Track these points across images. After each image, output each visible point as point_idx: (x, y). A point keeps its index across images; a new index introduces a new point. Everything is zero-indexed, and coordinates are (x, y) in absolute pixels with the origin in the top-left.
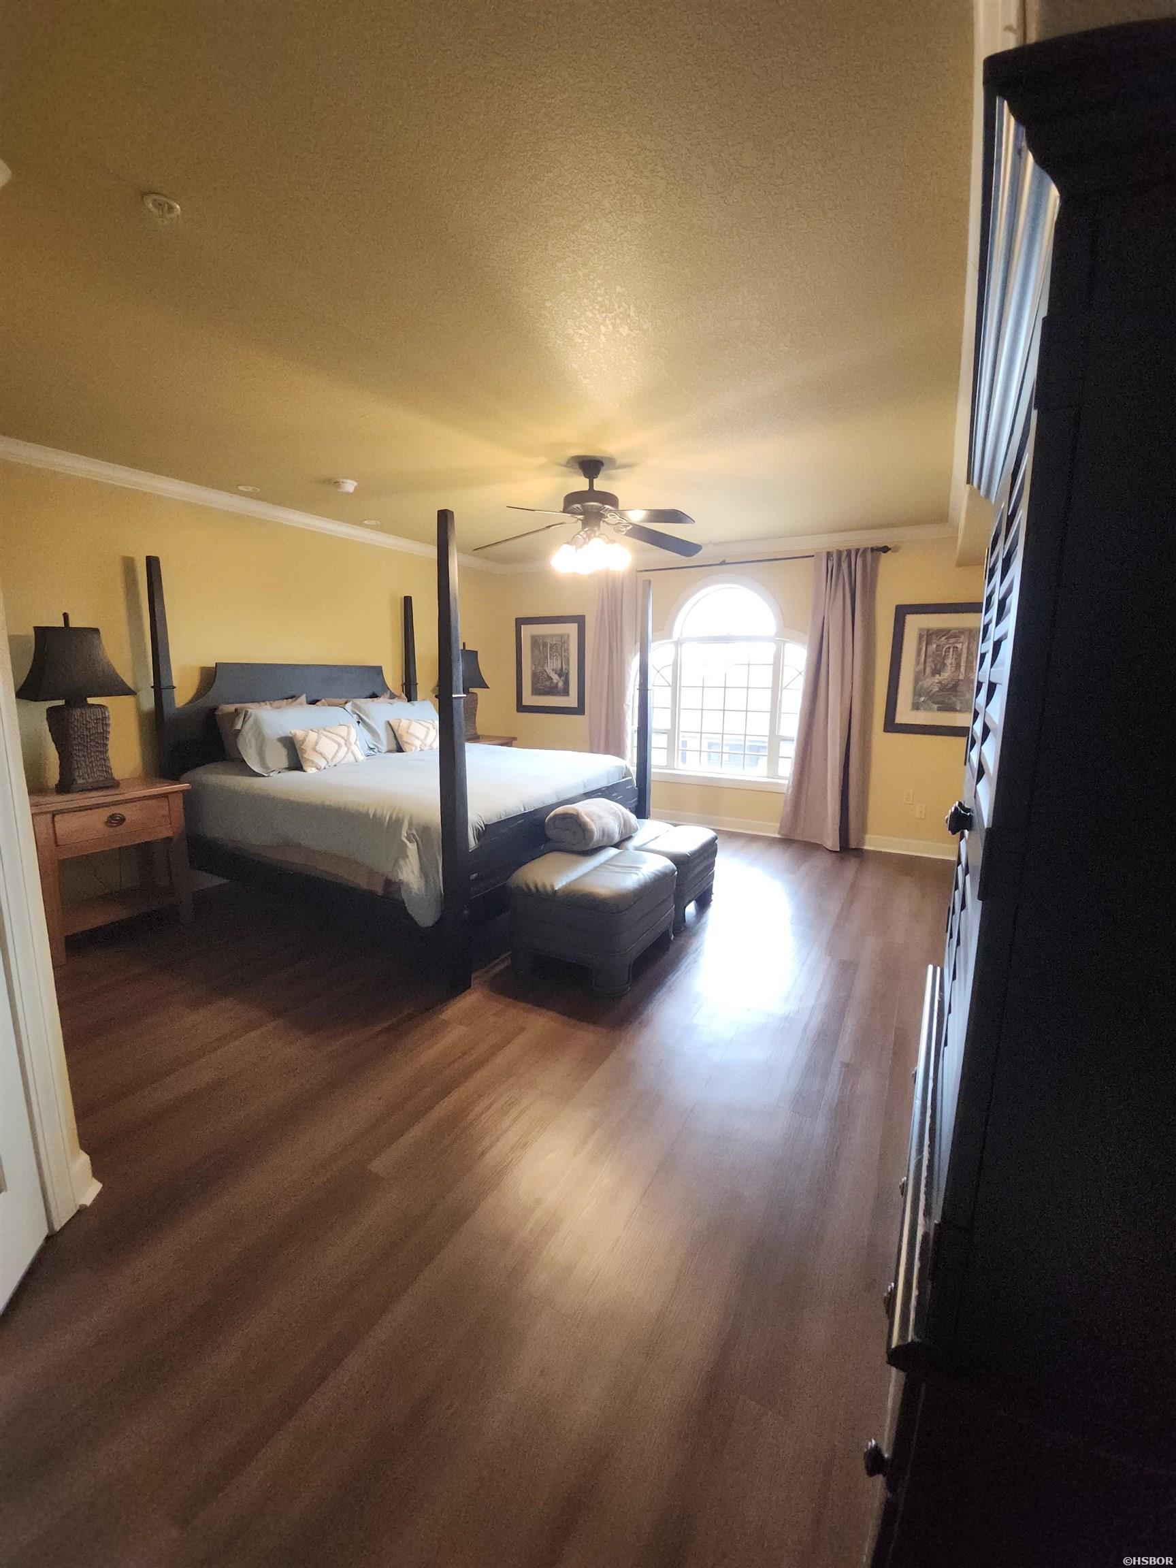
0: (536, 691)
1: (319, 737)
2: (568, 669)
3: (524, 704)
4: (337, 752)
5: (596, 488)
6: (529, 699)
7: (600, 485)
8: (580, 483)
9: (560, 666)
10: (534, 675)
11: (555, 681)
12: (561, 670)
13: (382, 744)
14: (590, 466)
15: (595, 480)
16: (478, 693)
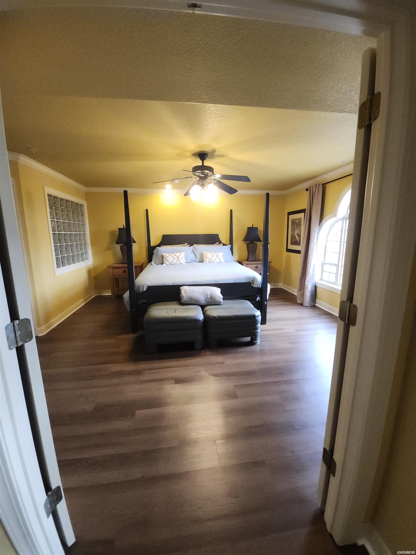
0: (292, 243)
1: (169, 256)
2: (301, 234)
3: (288, 248)
4: (173, 260)
5: (205, 165)
6: (291, 247)
7: (207, 163)
8: (199, 163)
9: (299, 232)
10: (292, 235)
11: (297, 239)
12: (299, 234)
13: (197, 259)
14: (202, 156)
15: (204, 161)
16: (257, 243)
